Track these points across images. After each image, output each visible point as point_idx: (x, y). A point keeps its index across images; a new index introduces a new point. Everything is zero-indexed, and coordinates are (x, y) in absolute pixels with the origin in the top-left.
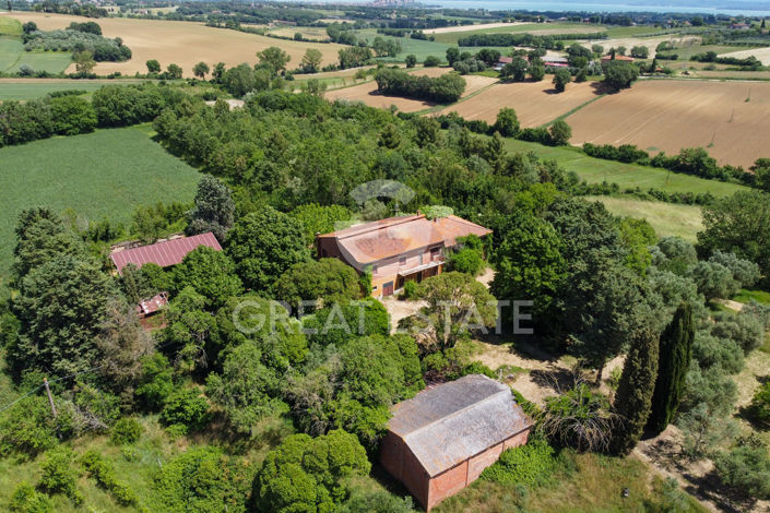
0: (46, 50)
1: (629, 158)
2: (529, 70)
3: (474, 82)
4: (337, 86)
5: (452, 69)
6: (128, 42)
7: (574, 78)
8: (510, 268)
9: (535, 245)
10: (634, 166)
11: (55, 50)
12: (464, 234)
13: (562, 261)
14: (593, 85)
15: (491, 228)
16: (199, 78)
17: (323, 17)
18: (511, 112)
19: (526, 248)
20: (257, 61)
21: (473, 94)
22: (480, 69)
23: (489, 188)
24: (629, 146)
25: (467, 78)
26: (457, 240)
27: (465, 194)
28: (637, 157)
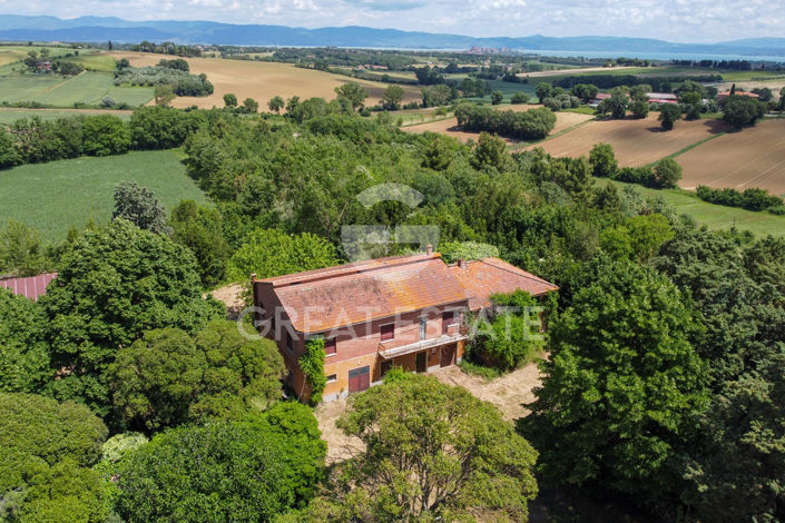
0: (133, 85)
1: (758, 205)
2: (630, 106)
3: (565, 118)
4: (414, 122)
5: (542, 106)
6: (212, 78)
7: (684, 116)
8: (574, 372)
9: (633, 323)
10: (764, 215)
11: (141, 85)
12: (507, 289)
13: (696, 363)
14: (707, 124)
15: (557, 282)
16: (274, 112)
17: (415, 62)
18: (608, 149)
19: (611, 330)
20: (335, 96)
21: (564, 131)
22: (574, 105)
23: (560, 219)
24: (757, 191)
25: (557, 114)
26: (492, 299)
27: (521, 228)
28: (768, 204)
